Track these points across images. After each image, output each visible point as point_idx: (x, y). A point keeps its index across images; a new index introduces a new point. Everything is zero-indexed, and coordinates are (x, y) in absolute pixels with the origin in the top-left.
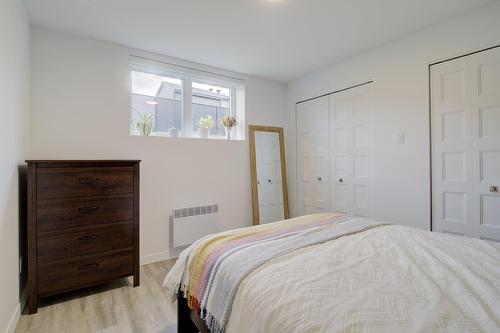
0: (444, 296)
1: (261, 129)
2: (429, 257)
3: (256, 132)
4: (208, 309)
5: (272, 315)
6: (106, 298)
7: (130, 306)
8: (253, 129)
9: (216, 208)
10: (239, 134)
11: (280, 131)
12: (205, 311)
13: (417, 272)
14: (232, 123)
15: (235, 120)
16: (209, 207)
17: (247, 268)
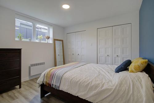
0: (99, 72)
1: (57, 40)
2: (97, 68)
3: (56, 41)
4: (54, 84)
5: (71, 80)
6: (10, 93)
7: (20, 93)
8: (55, 40)
9: (44, 63)
10: (51, 41)
11: (62, 41)
12: (53, 85)
13: (95, 70)
14: (48, 38)
15: (49, 37)
16: (42, 63)
17: (63, 73)
